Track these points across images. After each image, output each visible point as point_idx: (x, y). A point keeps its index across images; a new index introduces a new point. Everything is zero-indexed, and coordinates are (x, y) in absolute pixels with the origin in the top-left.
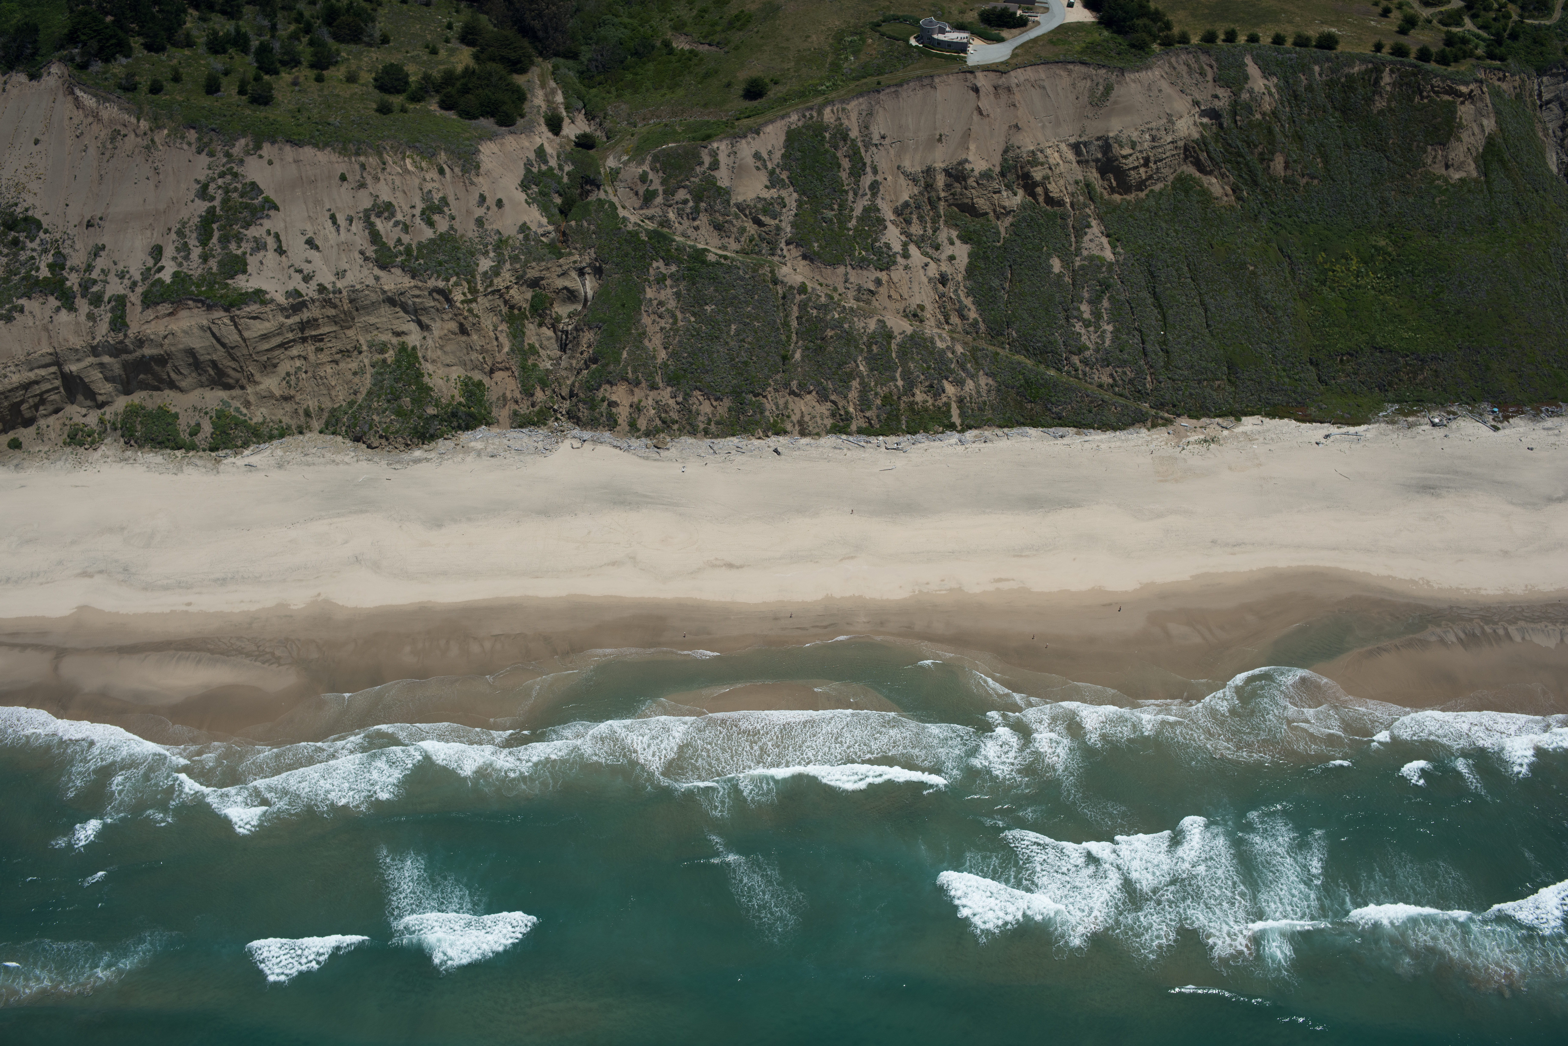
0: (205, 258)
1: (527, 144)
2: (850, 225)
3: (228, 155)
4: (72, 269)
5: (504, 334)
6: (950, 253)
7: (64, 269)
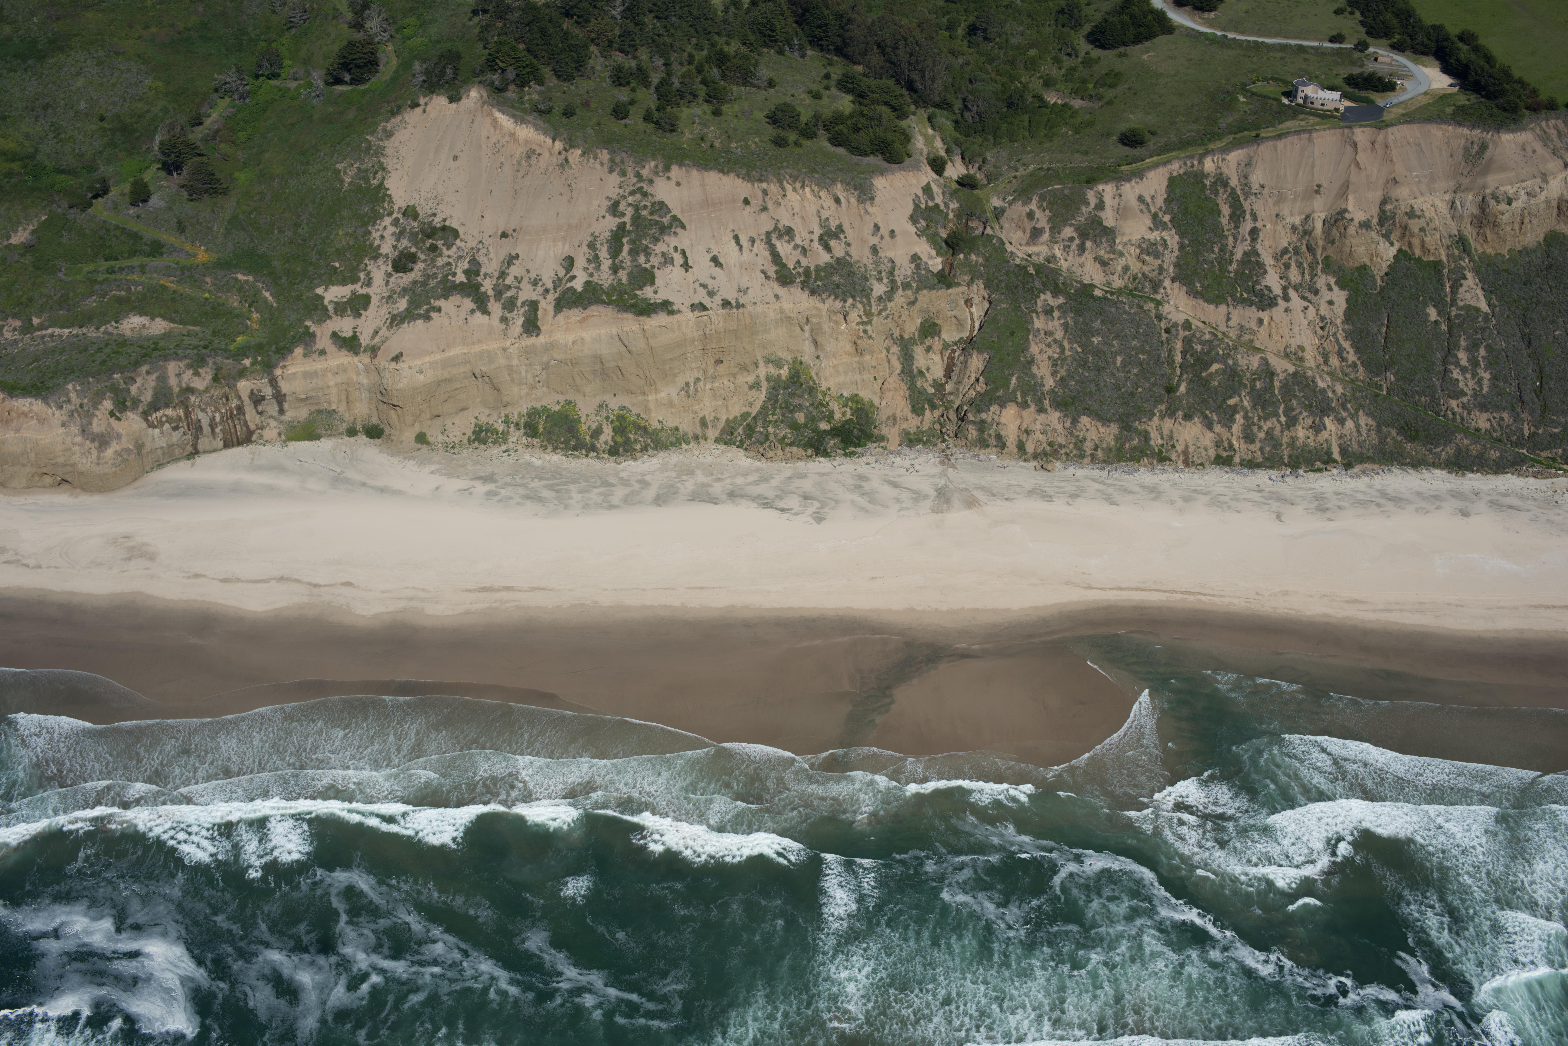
0: (615, 269)
1: (914, 181)
2: (1231, 269)
3: (638, 176)
4: (485, 275)
5: (895, 357)
6: (1329, 298)
7: (479, 275)
